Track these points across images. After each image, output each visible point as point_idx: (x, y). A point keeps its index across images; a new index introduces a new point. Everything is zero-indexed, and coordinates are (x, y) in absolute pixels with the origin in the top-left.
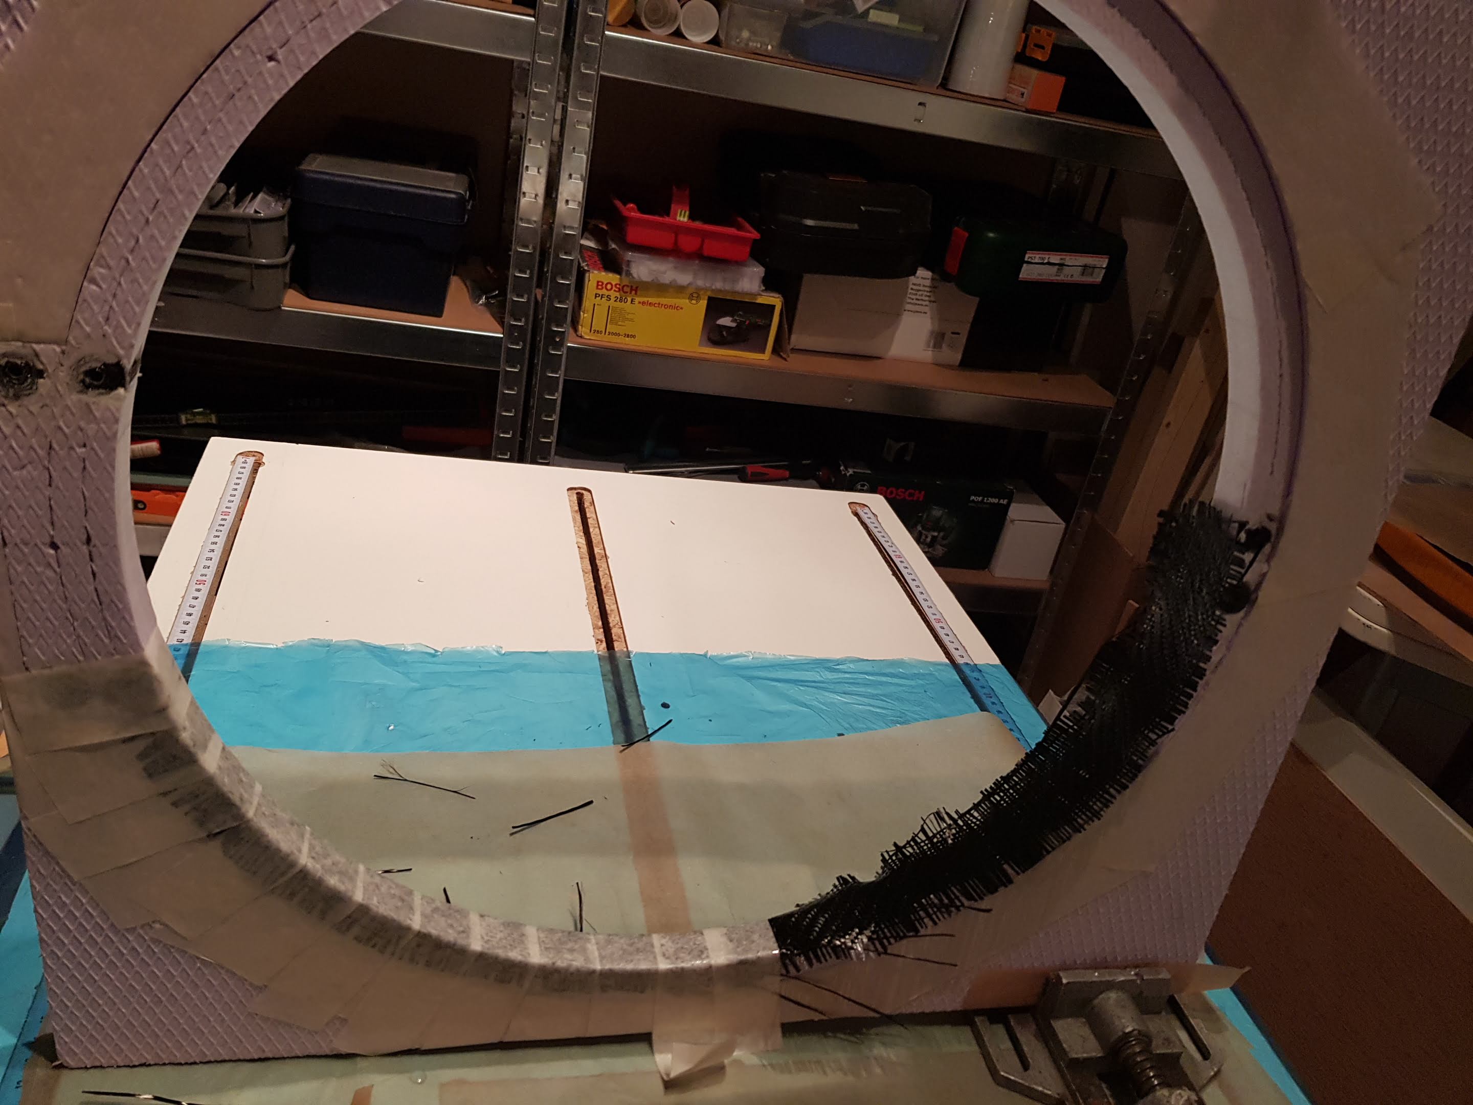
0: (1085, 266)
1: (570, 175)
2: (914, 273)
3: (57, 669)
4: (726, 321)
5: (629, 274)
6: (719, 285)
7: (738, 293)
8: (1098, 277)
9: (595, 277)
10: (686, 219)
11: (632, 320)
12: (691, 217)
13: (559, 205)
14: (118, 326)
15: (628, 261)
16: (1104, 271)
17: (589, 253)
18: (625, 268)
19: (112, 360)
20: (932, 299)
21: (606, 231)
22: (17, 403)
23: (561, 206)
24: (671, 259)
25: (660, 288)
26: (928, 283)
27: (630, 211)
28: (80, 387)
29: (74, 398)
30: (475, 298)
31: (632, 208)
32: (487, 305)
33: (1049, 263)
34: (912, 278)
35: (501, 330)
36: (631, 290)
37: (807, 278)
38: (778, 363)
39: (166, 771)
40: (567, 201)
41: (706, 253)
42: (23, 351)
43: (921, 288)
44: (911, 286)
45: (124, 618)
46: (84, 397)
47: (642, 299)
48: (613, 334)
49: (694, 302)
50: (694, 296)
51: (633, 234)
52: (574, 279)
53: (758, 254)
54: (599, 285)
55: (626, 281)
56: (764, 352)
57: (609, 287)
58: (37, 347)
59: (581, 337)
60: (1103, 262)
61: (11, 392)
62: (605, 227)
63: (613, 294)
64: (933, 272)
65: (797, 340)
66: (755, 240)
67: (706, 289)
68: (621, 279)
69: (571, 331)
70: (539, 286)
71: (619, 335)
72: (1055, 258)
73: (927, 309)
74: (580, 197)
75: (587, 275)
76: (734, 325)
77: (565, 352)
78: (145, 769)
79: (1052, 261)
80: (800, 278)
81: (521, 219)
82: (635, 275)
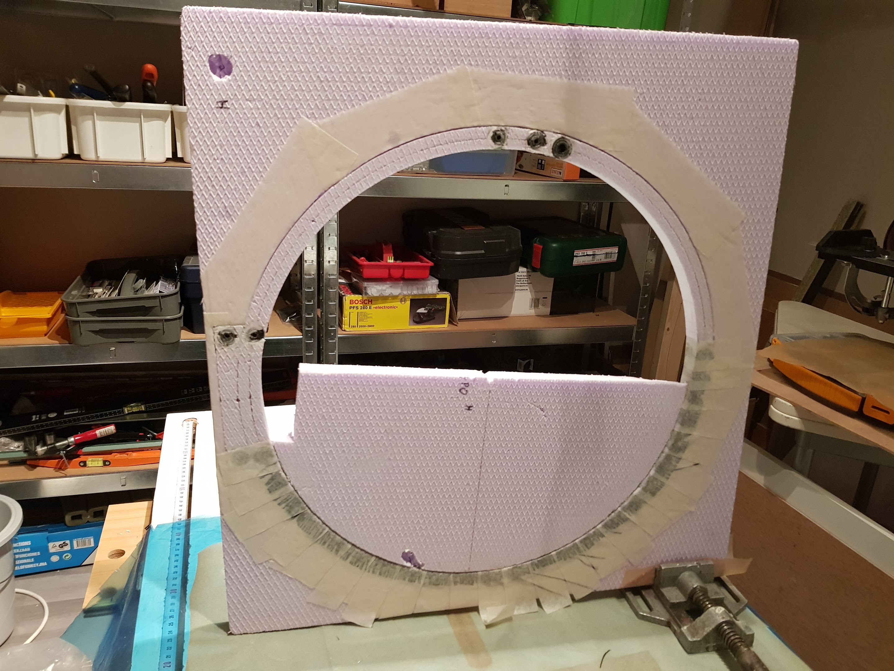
0: (607, 253)
1: (329, 248)
2: (517, 271)
3: (237, 449)
4: (422, 310)
5: (366, 294)
6: (415, 292)
7: (426, 294)
8: (614, 258)
9: (349, 298)
10: (392, 261)
11: (371, 317)
12: (395, 259)
13: (325, 264)
14: (263, 317)
15: (365, 287)
16: (617, 254)
17: (343, 286)
18: (364, 291)
19: (260, 329)
20: (529, 282)
21: (350, 273)
22: (228, 347)
23: (326, 264)
24: (388, 282)
25: (384, 298)
26: (525, 274)
27: (362, 261)
28: (249, 340)
29: (247, 344)
30: (284, 319)
31: (363, 260)
32: (291, 321)
33: (587, 255)
34: (517, 274)
35: (301, 334)
36: (369, 301)
37: (460, 281)
38: (452, 328)
39: (276, 489)
40: (329, 262)
41: (406, 276)
42: (230, 329)
43: (522, 277)
44: (516, 277)
45: (262, 427)
46: (250, 343)
47: (375, 306)
48: (361, 326)
49: (403, 303)
50: (403, 300)
51: (367, 273)
52: (337, 301)
53: (434, 272)
54: (351, 302)
55: (365, 298)
56: (444, 324)
57: (357, 302)
58: (235, 327)
59: (345, 331)
60: (615, 250)
61: (226, 344)
62: (349, 271)
63: (359, 305)
64: (527, 268)
65: (461, 314)
66: (431, 267)
67: (409, 295)
68: (362, 298)
69: (339, 328)
70: (319, 307)
71: (365, 326)
72: (590, 252)
73: (527, 288)
74: (335, 258)
75: (344, 298)
76: (426, 311)
77: (337, 339)
78: (268, 489)
79: (588, 254)
80: (457, 282)
81: (306, 274)
82: (370, 294)
